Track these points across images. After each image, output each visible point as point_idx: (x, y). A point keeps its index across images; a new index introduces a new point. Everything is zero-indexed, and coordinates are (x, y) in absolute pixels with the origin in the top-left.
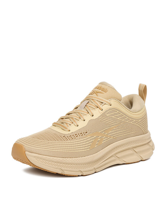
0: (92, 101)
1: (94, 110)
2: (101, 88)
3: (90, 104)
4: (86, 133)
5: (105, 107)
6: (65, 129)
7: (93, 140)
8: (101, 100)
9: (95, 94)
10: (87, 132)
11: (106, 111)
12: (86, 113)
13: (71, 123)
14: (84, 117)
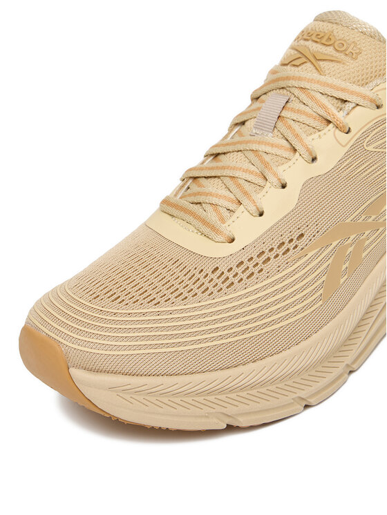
0: (303, 97)
1: (316, 136)
2: (329, 39)
3: (293, 110)
4: (298, 239)
5: (359, 118)
6: (212, 234)
7: (330, 261)
8: (338, 89)
9: (309, 64)
10: (302, 235)
11: (365, 134)
12: (286, 150)
13: (232, 201)
14: (281, 168)
